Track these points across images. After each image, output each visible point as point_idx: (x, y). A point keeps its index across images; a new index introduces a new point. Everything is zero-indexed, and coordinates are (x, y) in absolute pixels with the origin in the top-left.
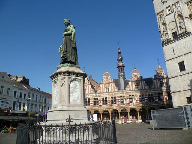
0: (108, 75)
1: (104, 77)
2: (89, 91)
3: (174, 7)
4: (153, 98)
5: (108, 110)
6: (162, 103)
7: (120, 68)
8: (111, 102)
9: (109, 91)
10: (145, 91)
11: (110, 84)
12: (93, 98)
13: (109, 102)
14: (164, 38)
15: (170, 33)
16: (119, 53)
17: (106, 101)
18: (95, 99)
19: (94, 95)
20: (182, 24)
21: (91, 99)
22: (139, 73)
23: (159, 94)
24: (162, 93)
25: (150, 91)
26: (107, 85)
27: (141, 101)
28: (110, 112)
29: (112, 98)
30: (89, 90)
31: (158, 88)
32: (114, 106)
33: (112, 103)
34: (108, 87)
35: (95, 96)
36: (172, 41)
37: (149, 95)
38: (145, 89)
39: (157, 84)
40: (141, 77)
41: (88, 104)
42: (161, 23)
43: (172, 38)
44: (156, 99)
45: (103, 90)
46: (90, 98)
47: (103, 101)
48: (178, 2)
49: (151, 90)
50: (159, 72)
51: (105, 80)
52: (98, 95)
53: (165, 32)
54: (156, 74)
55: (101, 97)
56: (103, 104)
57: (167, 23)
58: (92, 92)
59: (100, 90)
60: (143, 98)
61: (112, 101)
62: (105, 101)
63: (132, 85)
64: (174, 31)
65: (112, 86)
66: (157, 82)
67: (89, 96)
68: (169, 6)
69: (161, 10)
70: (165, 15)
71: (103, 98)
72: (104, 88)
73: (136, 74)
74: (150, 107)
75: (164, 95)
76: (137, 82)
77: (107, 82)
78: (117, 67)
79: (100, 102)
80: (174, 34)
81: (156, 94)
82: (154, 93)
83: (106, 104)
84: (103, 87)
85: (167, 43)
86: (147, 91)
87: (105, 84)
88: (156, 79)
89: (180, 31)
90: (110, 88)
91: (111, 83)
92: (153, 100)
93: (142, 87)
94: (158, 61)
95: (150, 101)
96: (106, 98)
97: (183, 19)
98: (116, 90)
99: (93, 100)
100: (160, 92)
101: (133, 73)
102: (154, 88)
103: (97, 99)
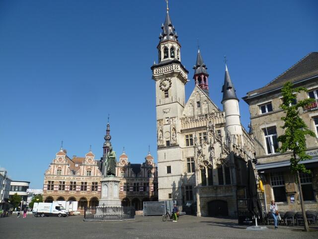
0: (92, 155)
1: (86, 157)
2: (65, 173)
3: (171, 120)
4: (138, 187)
5: (87, 197)
6: (146, 194)
7: (107, 150)
8: (91, 189)
9: (90, 174)
10: (131, 180)
11: (93, 167)
12: (70, 181)
13: (89, 188)
14: (159, 143)
15: (165, 140)
16: (108, 131)
17: (86, 187)
18: (72, 183)
19: (72, 177)
20: (175, 136)
21: (67, 183)
22: (127, 159)
23: (145, 184)
24: (148, 184)
25: (136, 180)
26: (89, 167)
27: (124, 190)
28: (88, 200)
29: (93, 183)
30: (65, 171)
31: (144, 177)
32: (94, 193)
33: (93, 190)
34: (89, 170)
35: (73, 179)
36: (165, 147)
37: (135, 184)
38: (131, 177)
39: (144, 173)
40: (129, 163)
41: (62, 188)
42: (159, 130)
43: (166, 146)
44: (141, 189)
45: (83, 172)
46: (66, 181)
47: (82, 186)
48: (175, 117)
49: (138, 179)
50: (149, 160)
51: (87, 161)
52: (77, 179)
53: (161, 139)
54: (144, 162)
55: (80, 182)
56: (82, 190)
57: (164, 131)
58: (69, 173)
59: (80, 172)
60: (128, 187)
61: (93, 187)
62: (84, 187)
63: (118, 171)
64: (168, 140)
65: (94, 169)
66: (144, 171)
67: (64, 178)
68: (168, 118)
69: (161, 118)
70: (164, 124)
71: (82, 183)
72: (85, 171)
73: (123, 159)
74: (134, 198)
75: (150, 186)
76: (124, 169)
77: (89, 164)
78: (104, 147)
79: (78, 188)
80: (168, 142)
81: (141, 184)
82: (140, 183)
83: (85, 190)
84: (84, 168)
85: (161, 148)
86: (133, 180)
87: (87, 166)
88: (144, 167)
89: (172, 142)
90: (92, 171)
91: (95, 165)
92: (138, 191)
93: (129, 175)
94: (149, 148)
95: (134, 190)
96: (86, 183)
97: (176, 133)
98: (99, 174)
99: (69, 184)
100: (146, 182)
101: (121, 157)
102: (141, 178)
103: (75, 183)
